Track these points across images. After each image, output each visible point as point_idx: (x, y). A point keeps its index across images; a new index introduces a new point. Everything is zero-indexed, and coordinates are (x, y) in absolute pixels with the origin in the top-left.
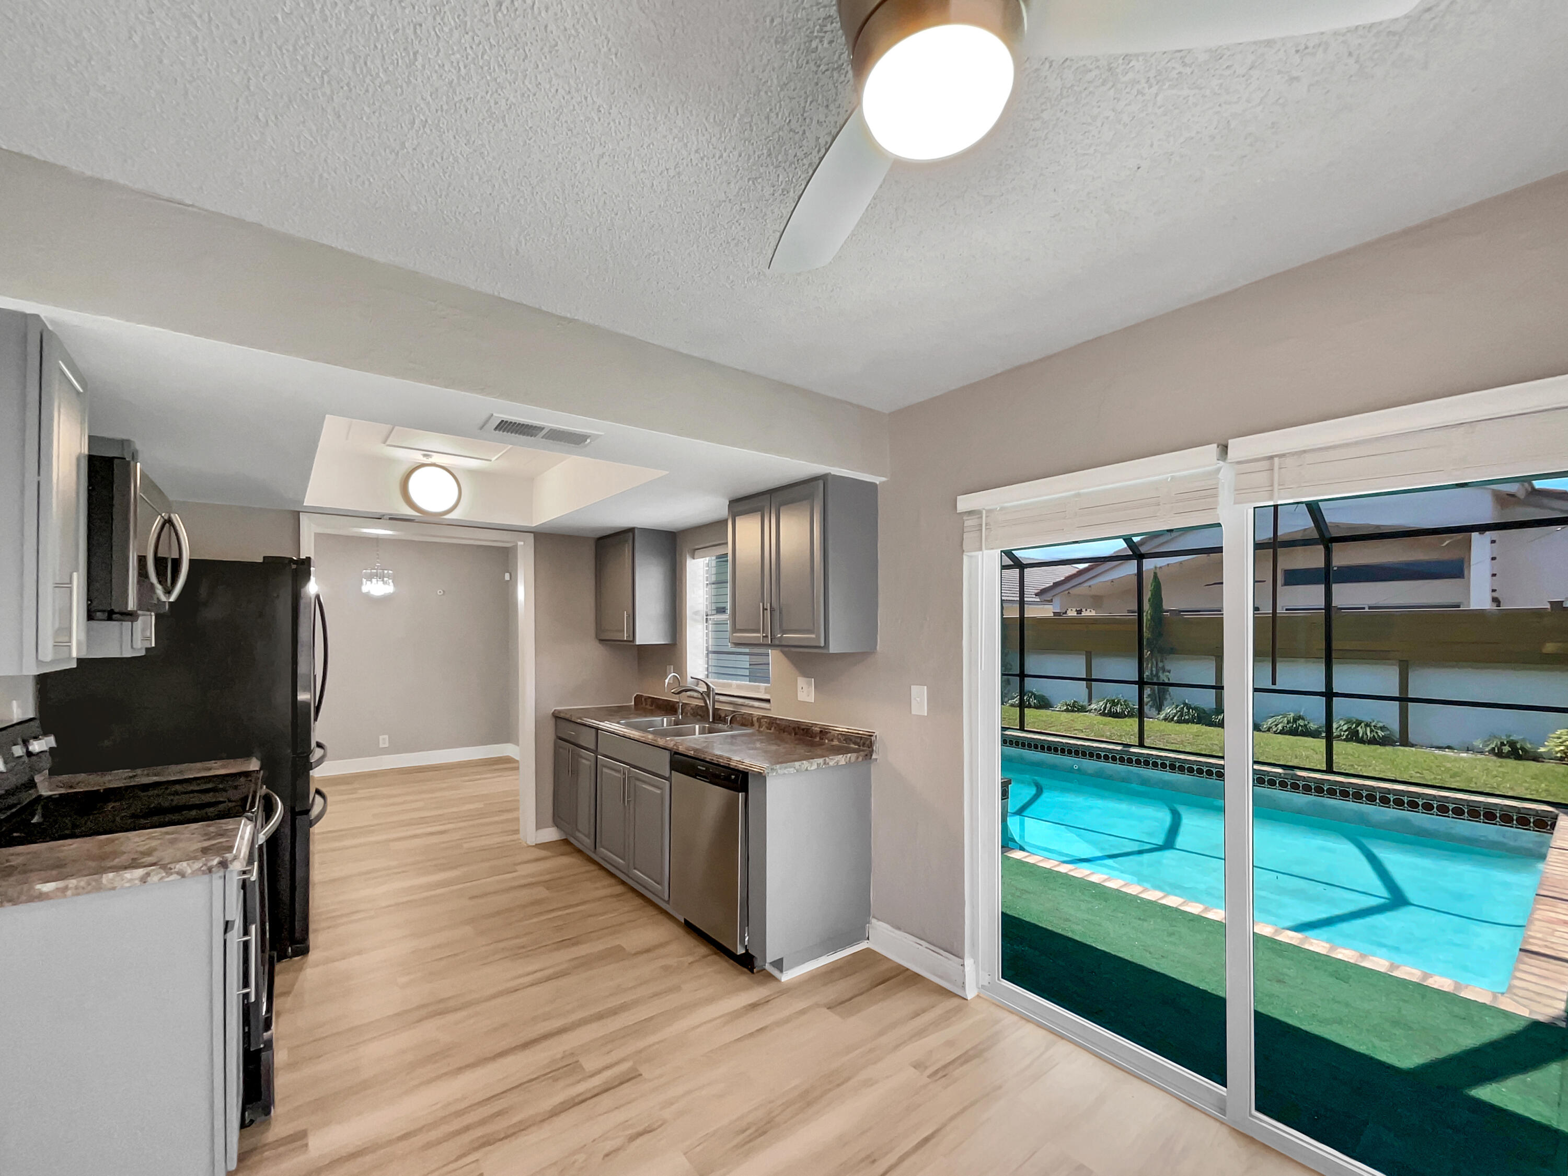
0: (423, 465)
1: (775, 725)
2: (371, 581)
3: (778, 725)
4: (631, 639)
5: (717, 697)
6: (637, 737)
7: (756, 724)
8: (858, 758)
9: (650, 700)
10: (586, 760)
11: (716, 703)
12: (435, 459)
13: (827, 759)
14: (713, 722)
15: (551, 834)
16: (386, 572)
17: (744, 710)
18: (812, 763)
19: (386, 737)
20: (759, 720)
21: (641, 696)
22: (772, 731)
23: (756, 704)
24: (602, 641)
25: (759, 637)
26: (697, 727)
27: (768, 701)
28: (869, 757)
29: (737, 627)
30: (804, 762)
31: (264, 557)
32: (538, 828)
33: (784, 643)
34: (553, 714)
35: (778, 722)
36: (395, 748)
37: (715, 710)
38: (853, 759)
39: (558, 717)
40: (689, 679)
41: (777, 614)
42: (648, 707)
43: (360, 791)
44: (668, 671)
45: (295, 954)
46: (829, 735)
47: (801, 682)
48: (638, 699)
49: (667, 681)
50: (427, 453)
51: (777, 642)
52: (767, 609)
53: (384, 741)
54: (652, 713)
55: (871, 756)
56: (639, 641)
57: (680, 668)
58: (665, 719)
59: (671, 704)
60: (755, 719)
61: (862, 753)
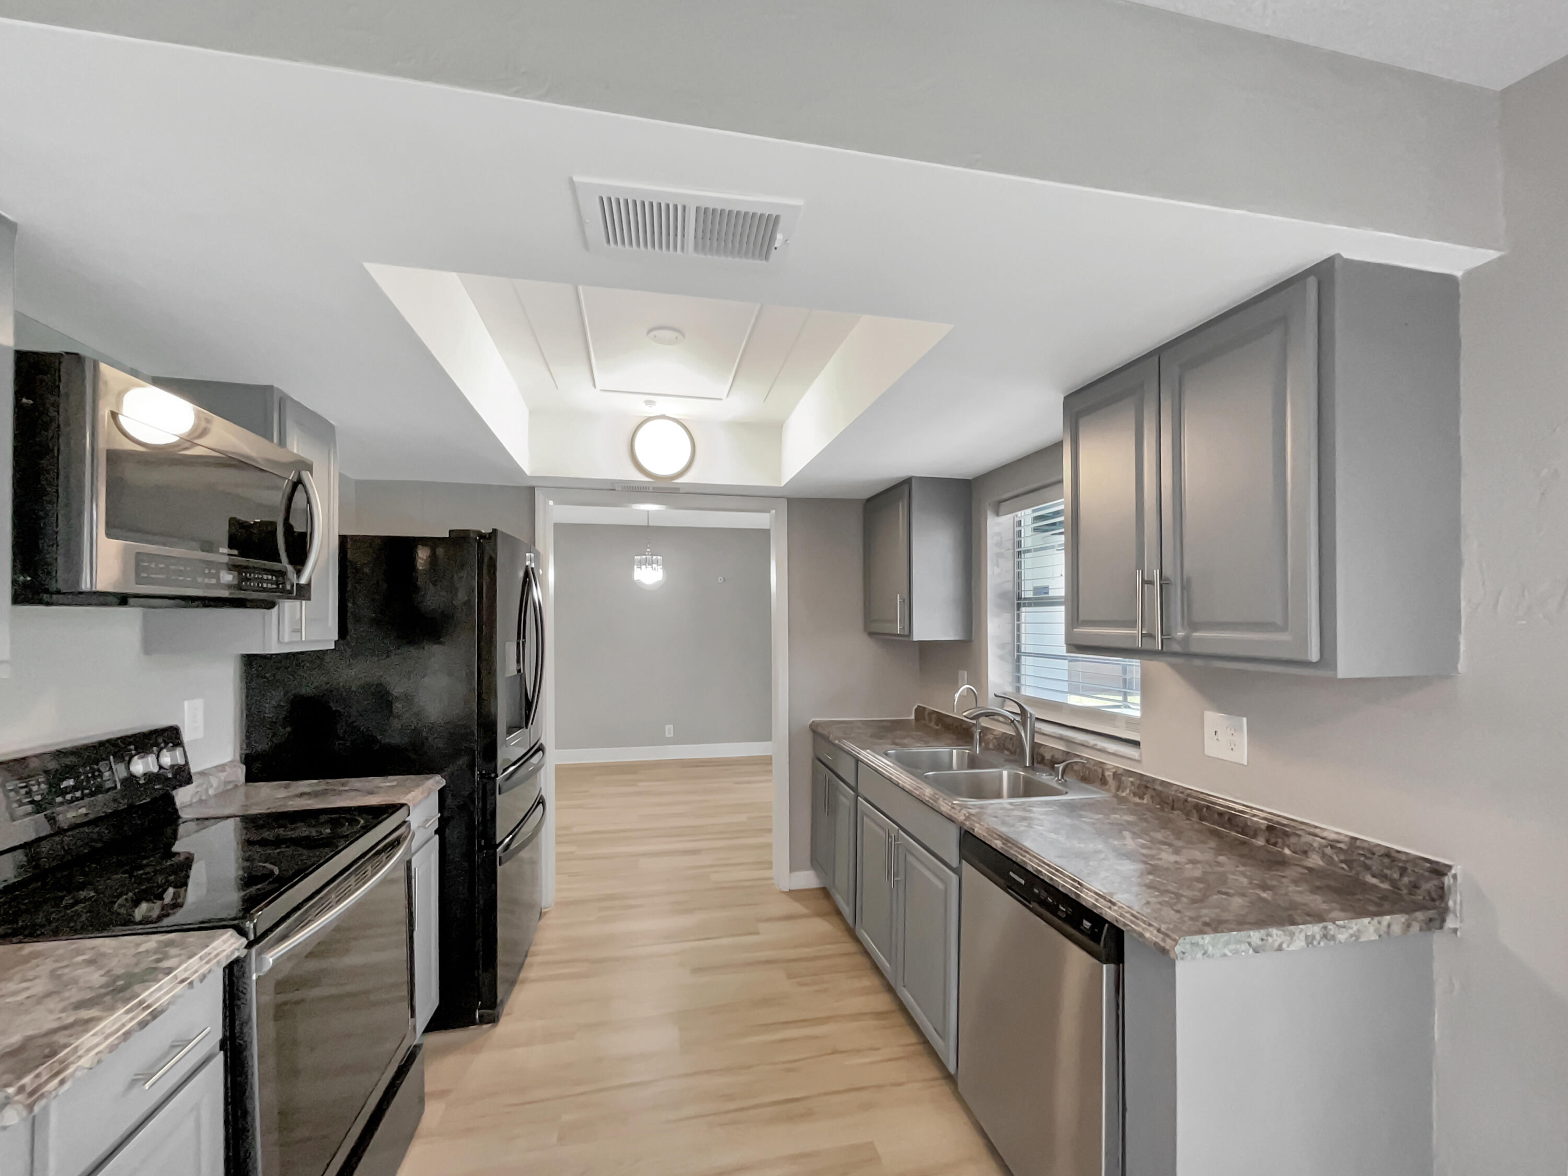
0: (650, 419)
1: (1150, 792)
2: (640, 568)
3: (1159, 794)
4: (906, 633)
5: (1038, 725)
6: (907, 786)
7: (1112, 783)
8: (1408, 926)
9: (934, 716)
10: (845, 796)
11: (1036, 735)
12: (663, 406)
13: (1330, 926)
14: (1032, 766)
15: (807, 879)
16: (654, 557)
17: (1086, 754)
18: (1292, 934)
19: (671, 726)
20: (1116, 775)
21: (924, 709)
22: (1145, 801)
23: (1112, 747)
24: (871, 634)
25: (1133, 637)
26: (1005, 773)
27: (1136, 744)
28: (1437, 923)
29: (1081, 618)
30: (1274, 931)
31: (450, 531)
32: (792, 869)
33: (1194, 649)
34: (811, 725)
35: (1158, 787)
36: (678, 740)
37: (1035, 746)
38: (1397, 929)
39: (815, 731)
40: (991, 695)
41: (1176, 594)
42: (932, 724)
43: (640, 784)
44: (960, 682)
45: (483, 1021)
46: (1293, 840)
47: (1213, 719)
48: (920, 712)
49: (957, 696)
50: (650, 397)
51: (1176, 648)
52: (1151, 583)
53: (669, 731)
54: (936, 736)
55: (1443, 921)
56: (918, 636)
57: (978, 677)
58: (955, 751)
59: (964, 726)
60: (1108, 774)
61: (1420, 915)
